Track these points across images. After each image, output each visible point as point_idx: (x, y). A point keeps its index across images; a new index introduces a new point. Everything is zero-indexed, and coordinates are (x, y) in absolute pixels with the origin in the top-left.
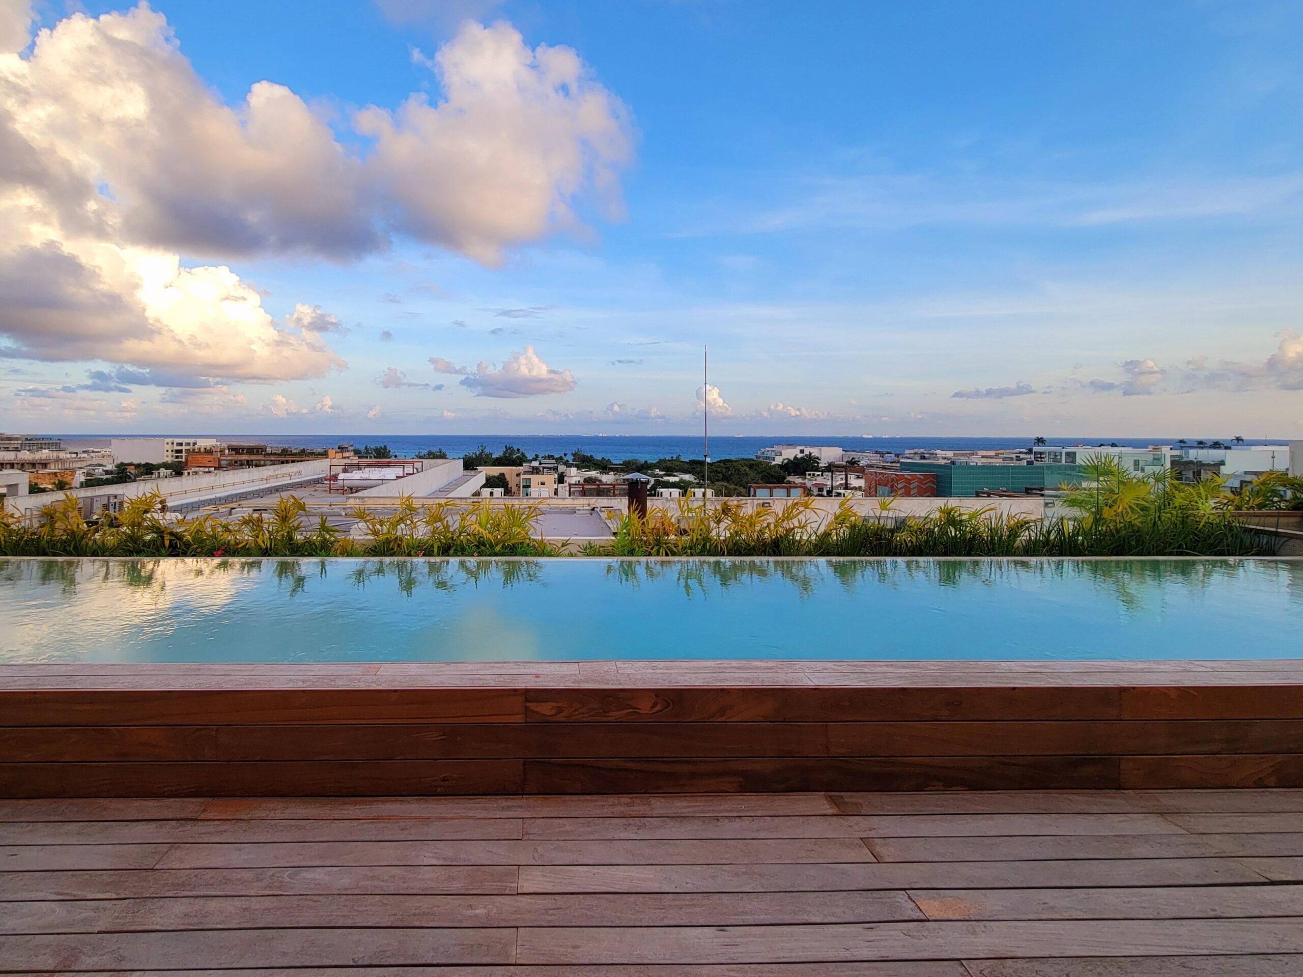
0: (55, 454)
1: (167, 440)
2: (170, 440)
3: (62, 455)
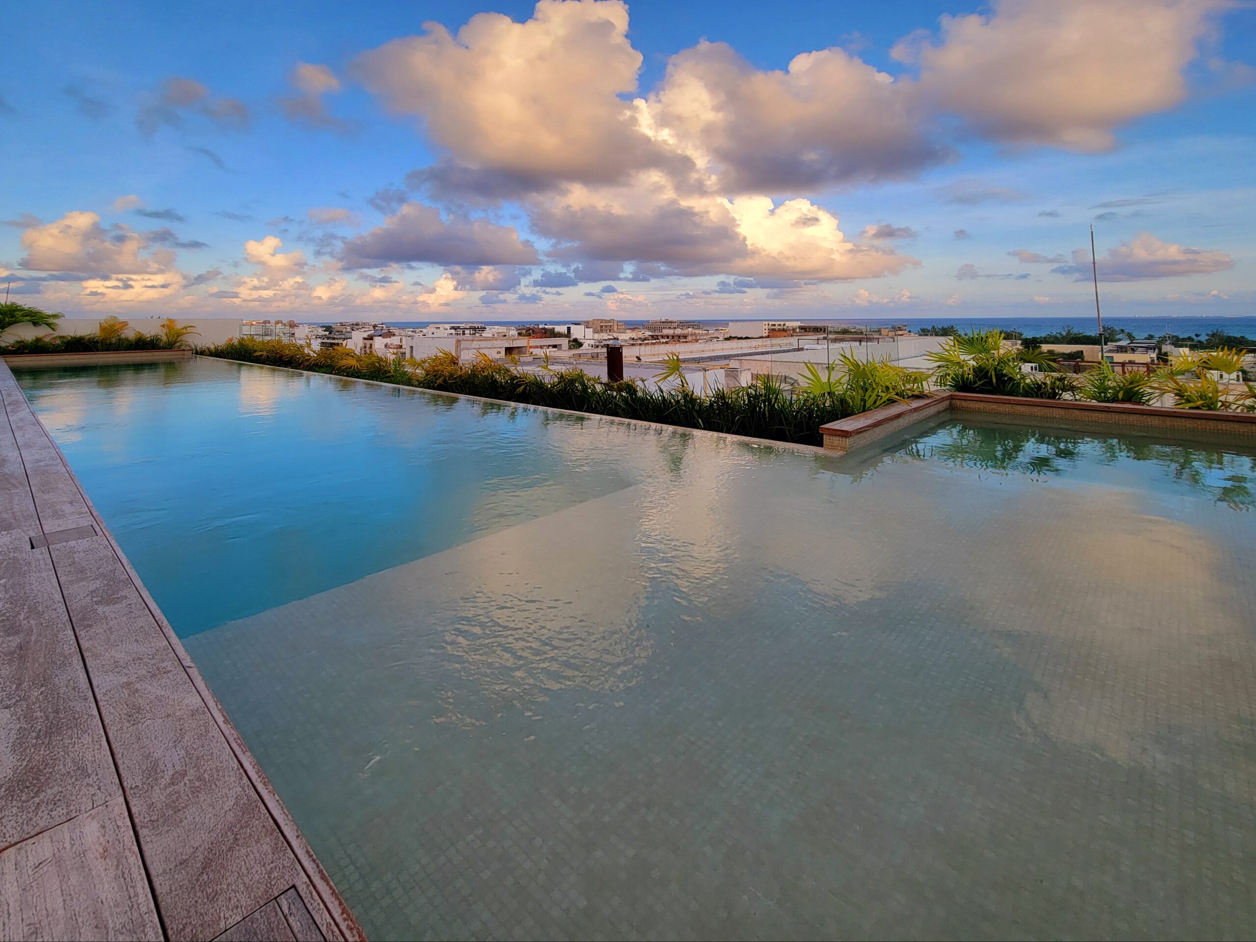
0: (695, 331)
1: (764, 323)
2: (767, 323)
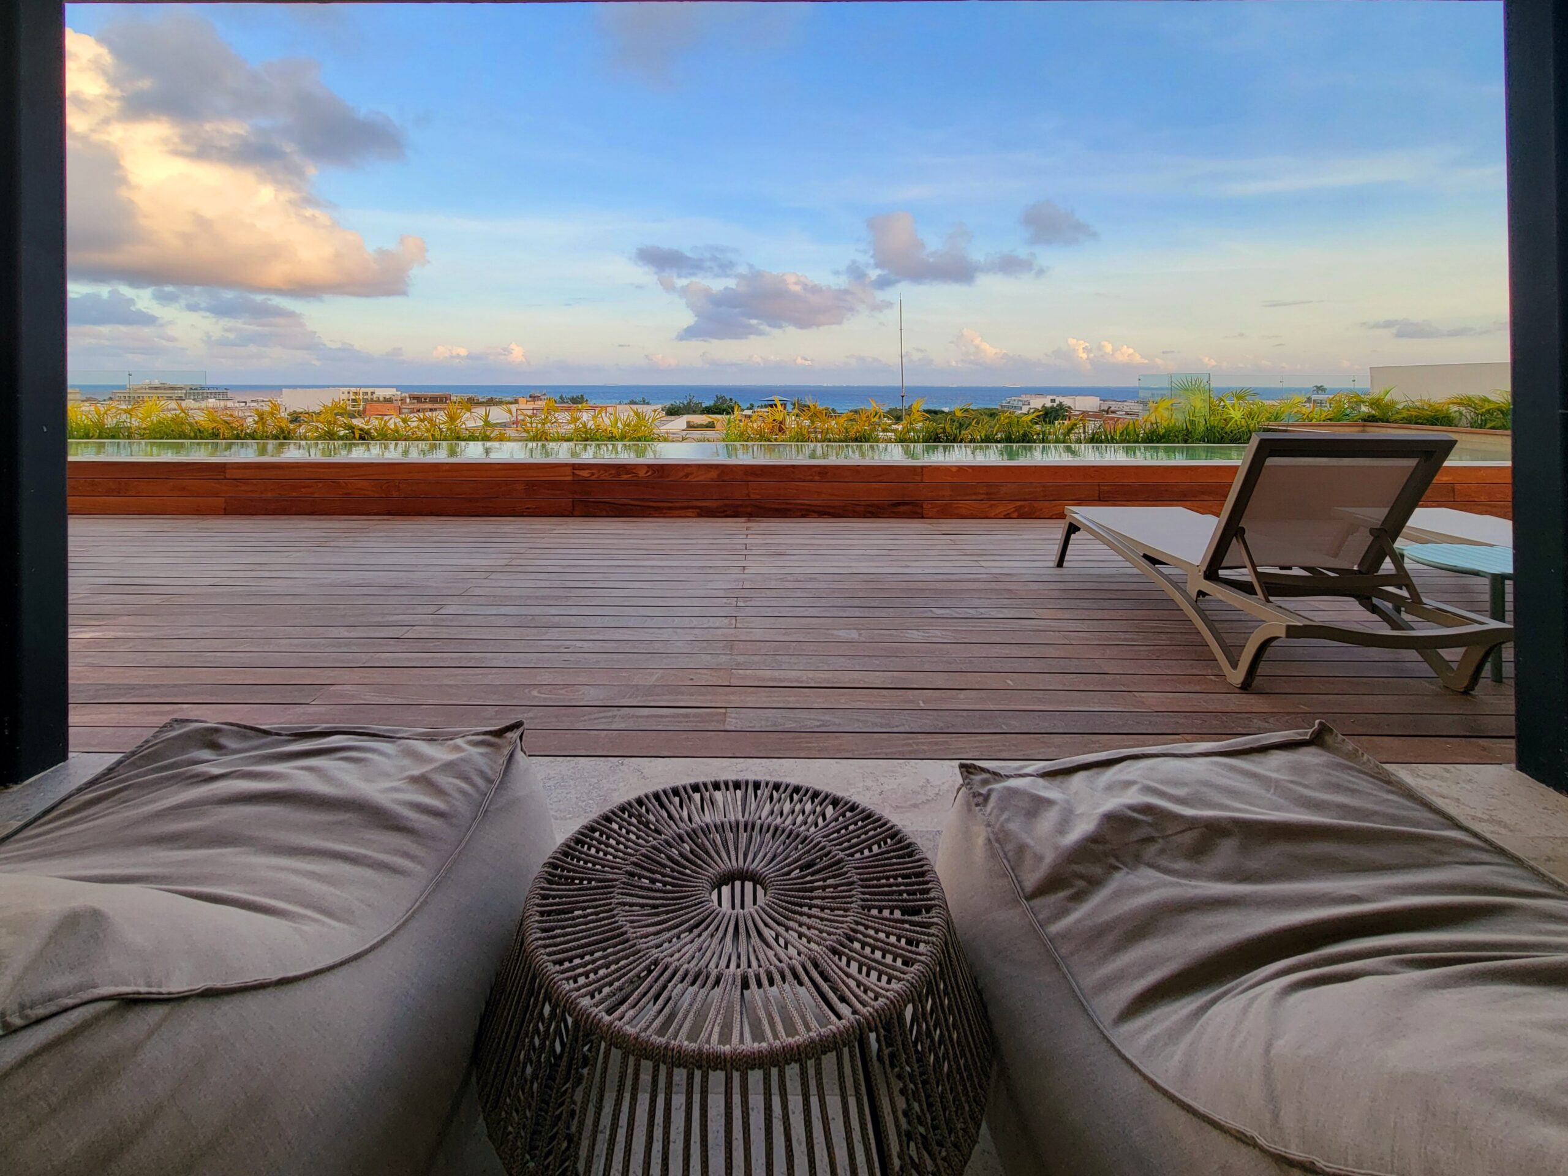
0: (222, 404)
1: (342, 389)
2: (346, 390)
3: (230, 404)
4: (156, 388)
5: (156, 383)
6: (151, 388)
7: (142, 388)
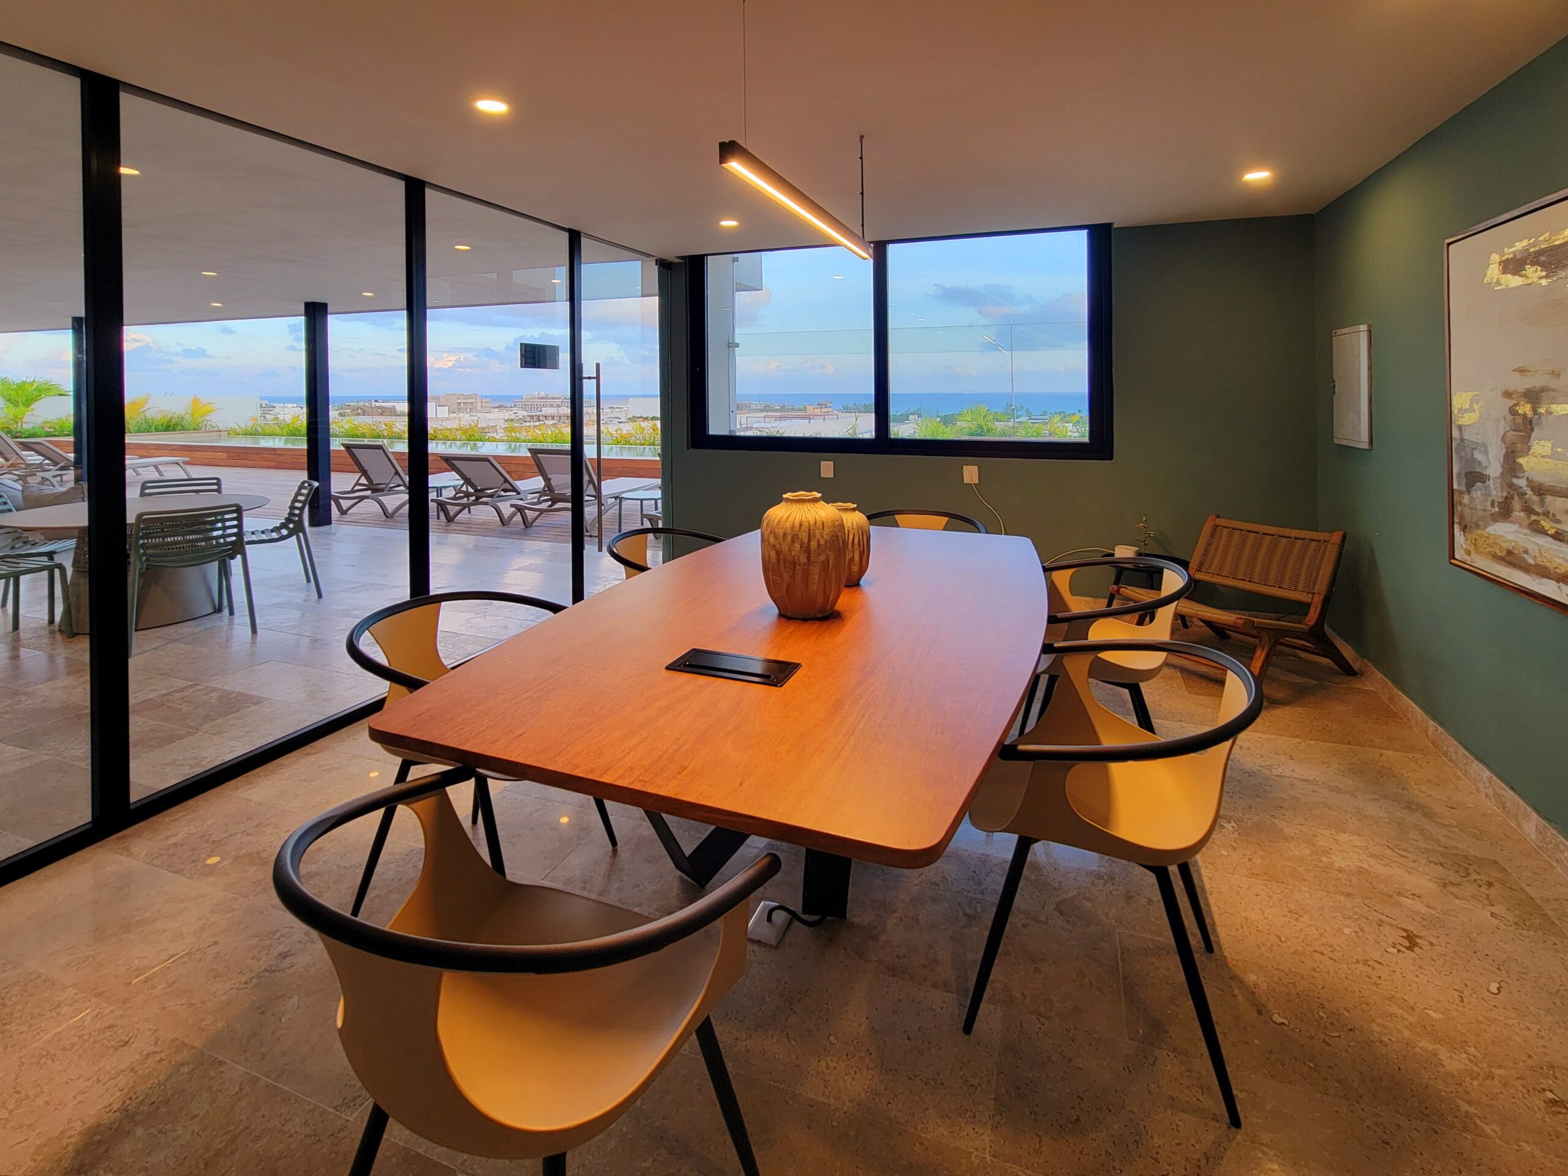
4: (542, 398)
5: (542, 394)
6: (538, 398)
7: (532, 398)
